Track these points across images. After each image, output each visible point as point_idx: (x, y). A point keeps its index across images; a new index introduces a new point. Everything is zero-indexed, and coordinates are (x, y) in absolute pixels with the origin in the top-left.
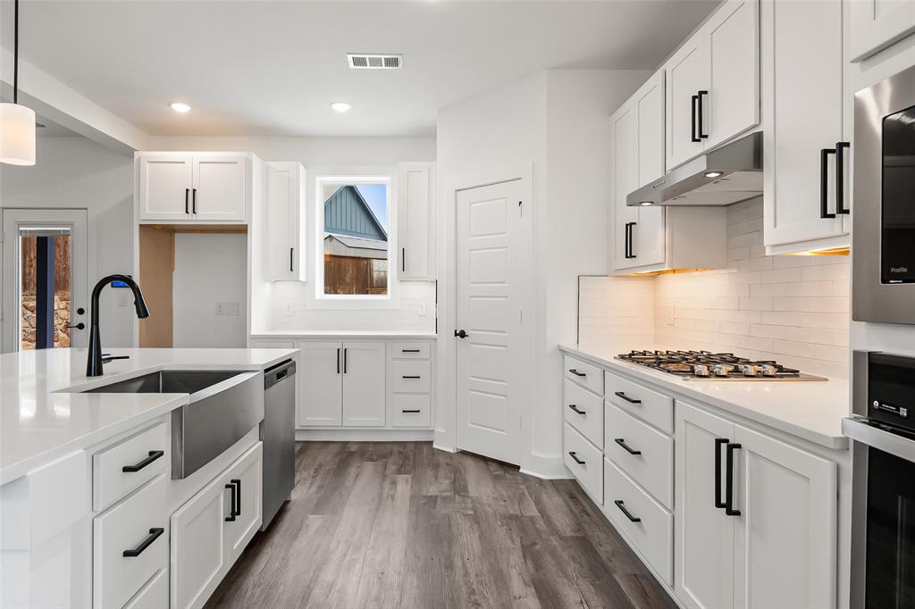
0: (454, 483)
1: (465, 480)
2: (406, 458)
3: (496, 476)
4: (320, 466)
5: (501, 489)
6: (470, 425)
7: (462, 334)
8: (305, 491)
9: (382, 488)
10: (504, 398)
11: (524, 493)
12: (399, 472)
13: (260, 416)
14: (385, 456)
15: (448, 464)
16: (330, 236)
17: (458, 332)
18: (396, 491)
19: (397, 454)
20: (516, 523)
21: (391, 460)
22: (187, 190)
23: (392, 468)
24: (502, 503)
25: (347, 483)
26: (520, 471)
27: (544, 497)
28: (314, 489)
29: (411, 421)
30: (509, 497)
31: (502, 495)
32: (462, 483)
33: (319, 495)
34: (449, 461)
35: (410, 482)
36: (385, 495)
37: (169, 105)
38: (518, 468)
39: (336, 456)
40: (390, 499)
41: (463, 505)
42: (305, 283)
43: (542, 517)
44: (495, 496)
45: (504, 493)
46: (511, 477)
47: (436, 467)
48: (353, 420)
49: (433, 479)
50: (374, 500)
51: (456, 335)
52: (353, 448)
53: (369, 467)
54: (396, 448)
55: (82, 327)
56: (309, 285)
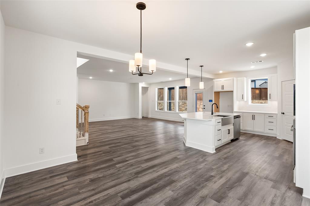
0: (276, 143)
6: (285, 134)
7: (283, 113)
13: (233, 123)
15: (278, 141)
16: (266, 82)
22: (222, 85)
23: (263, 139)
29: (270, 131)
37: (219, 72)
39: (251, 136)
42: (246, 101)
47: (274, 140)
48: (256, 130)
49: (272, 142)
51: (282, 113)
52: (256, 135)
54: (266, 137)
55: (204, 108)
56: (247, 101)
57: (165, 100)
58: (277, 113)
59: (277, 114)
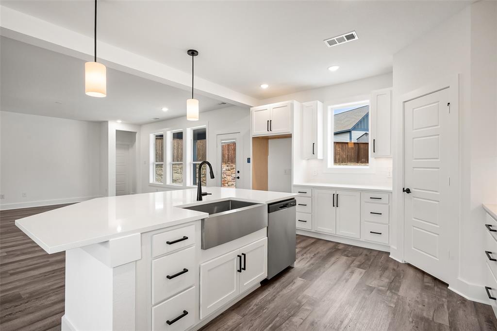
0: (391, 283)
1: (400, 283)
2: (368, 259)
3: (426, 286)
4: (318, 253)
5: (425, 296)
6: (413, 248)
7: (408, 191)
8: (304, 264)
9: (344, 273)
10: (437, 236)
11: (443, 305)
12: (359, 267)
14: (356, 255)
15: (394, 270)
16: (366, 133)
17: (405, 189)
18: (351, 277)
19: (364, 256)
20: (424, 325)
21: (359, 258)
22: (268, 121)
23: (356, 263)
24: (420, 306)
25: (326, 265)
26: (449, 288)
27: (461, 313)
28: (308, 264)
30: (429, 303)
31: (423, 301)
32: (397, 284)
33: (309, 268)
34: (395, 268)
35: (363, 274)
36: (343, 278)
37: (260, 86)
38: (448, 285)
39: (330, 249)
40: (345, 281)
41: (390, 299)
42: (321, 160)
43: (450, 327)
44: (418, 300)
45: (426, 300)
46: (439, 290)
47: (385, 269)
48: (342, 232)
49: (379, 276)
50: (335, 279)
51: (404, 191)
52: (341, 247)
53: (344, 259)
54: (365, 252)
55: (238, 178)
56: (324, 161)
57: (166, 161)
58: (390, 189)
59: (391, 192)
